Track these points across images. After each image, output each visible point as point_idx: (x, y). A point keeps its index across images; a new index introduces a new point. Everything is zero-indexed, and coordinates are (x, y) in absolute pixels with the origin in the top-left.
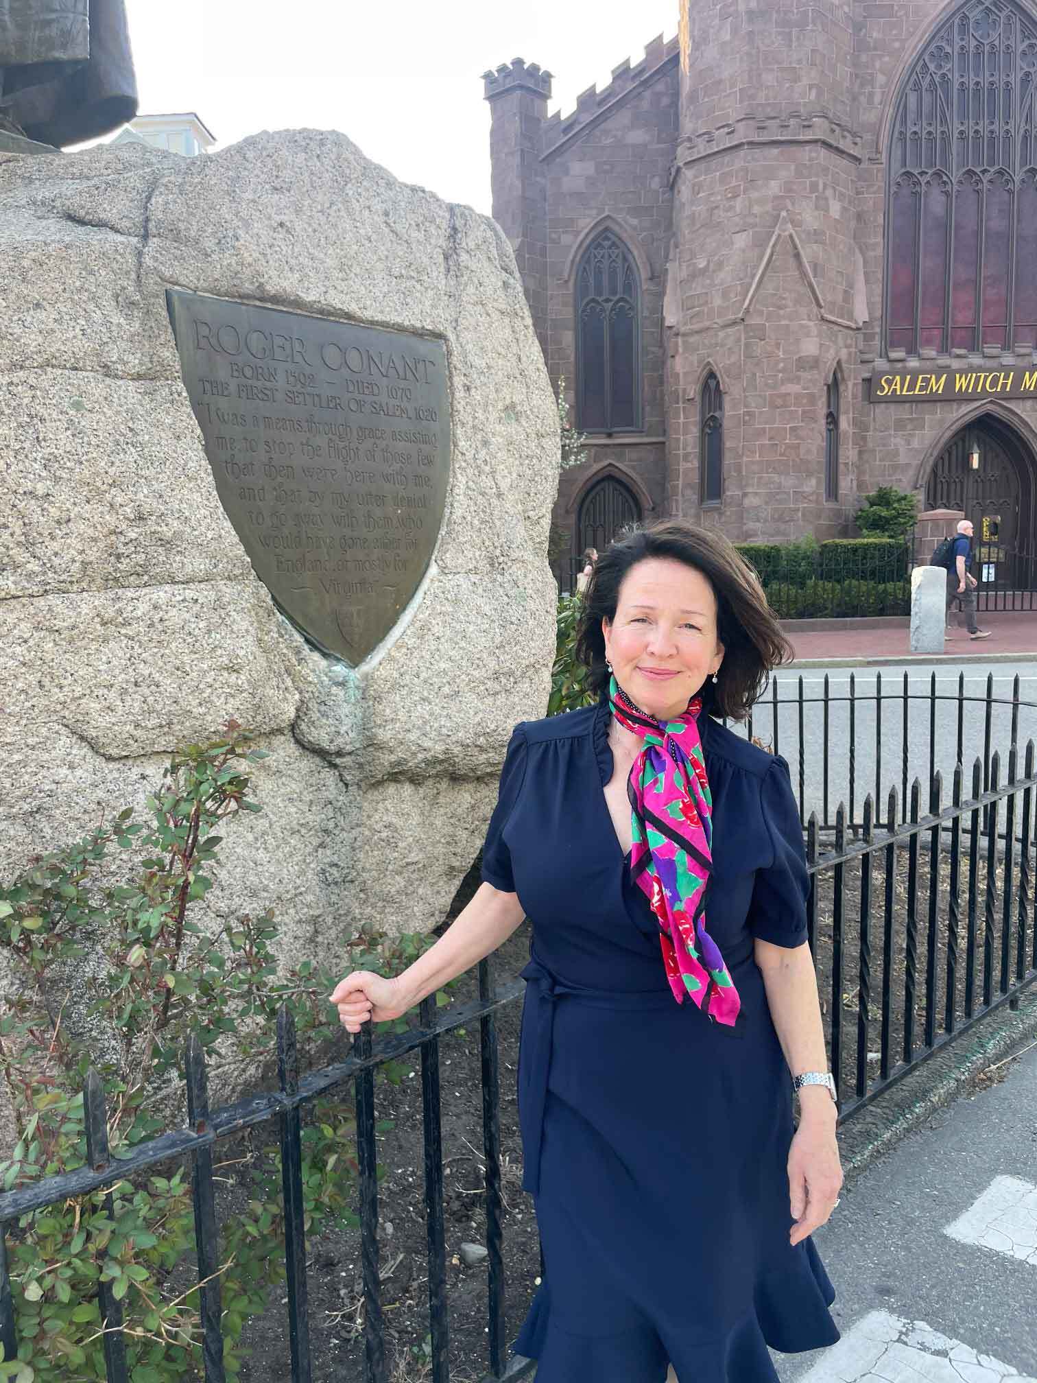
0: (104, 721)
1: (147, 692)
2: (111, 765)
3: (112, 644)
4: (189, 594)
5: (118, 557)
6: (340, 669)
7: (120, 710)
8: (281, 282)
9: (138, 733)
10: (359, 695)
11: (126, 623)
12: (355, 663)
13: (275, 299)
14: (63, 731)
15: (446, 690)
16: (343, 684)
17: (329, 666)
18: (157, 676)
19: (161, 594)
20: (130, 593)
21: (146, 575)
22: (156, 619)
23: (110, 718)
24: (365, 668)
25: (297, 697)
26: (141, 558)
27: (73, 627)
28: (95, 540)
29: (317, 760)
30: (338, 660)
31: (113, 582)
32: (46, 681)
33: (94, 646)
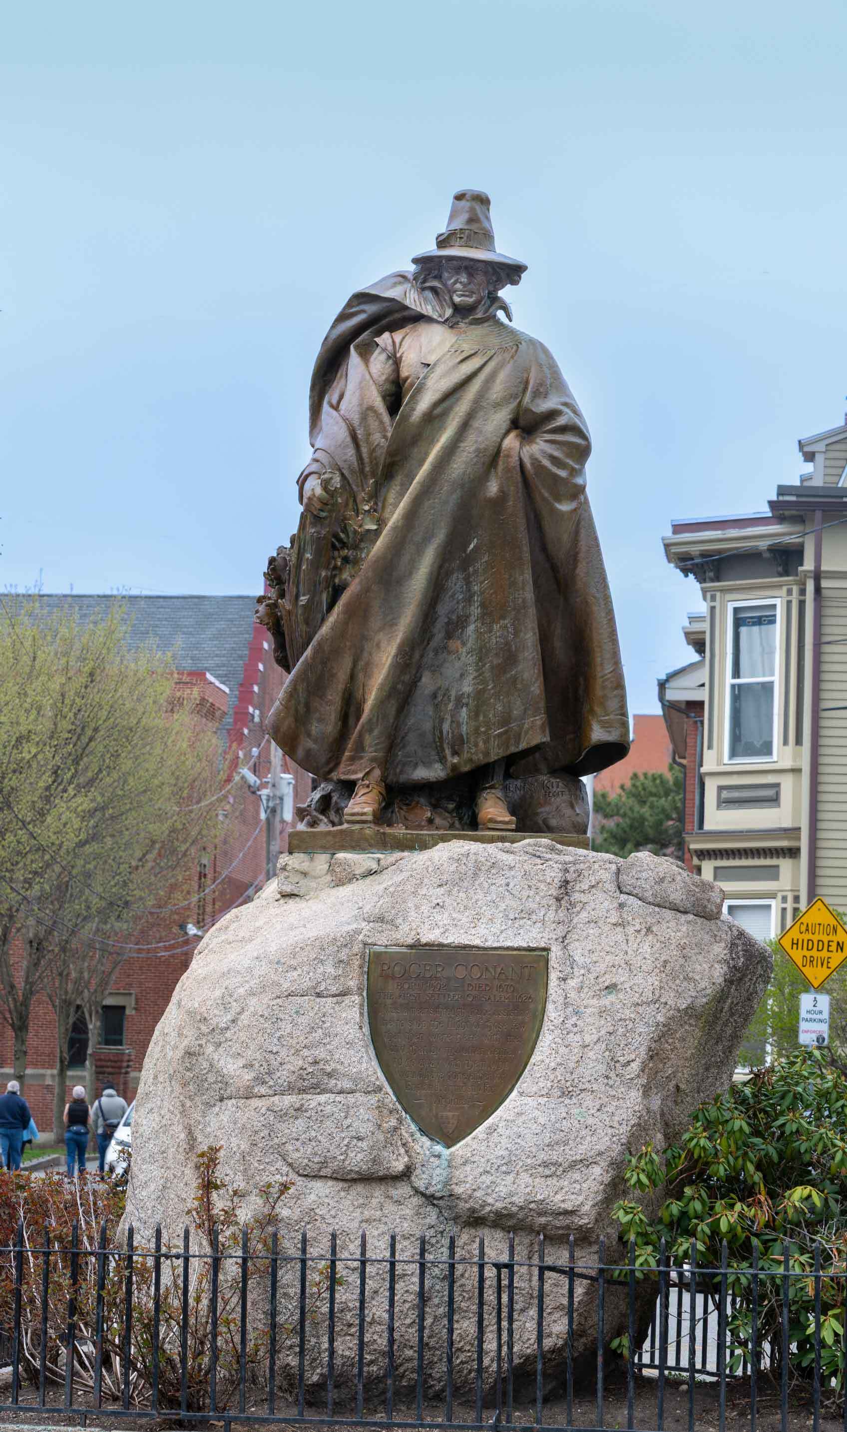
0: (296, 1155)
1: (314, 1144)
2: (300, 1178)
3: (300, 1120)
4: (338, 1099)
5: (304, 1080)
6: (438, 1148)
7: (302, 1151)
8: (429, 936)
9: (310, 1164)
10: (446, 1163)
11: (306, 1111)
12: (448, 1147)
13: (426, 945)
14: (280, 1158)
15: (504, 1168)
16: (439, 1156)
17: (431, 1146)
18: (319, 1138)
19: (322, 1098)
20: (309, 1097)
21: (317, 1088)
22: (319, 1109)
23: (297, 1155)
24: (453, 1149)
25: (406, 1159)
26: (315, 1081)
27: (281, 1110)
28: (294, 1072)
29: (424, 1199)
30: (438, 1143)
31: (303, 1091)
32: (272, 1134)
33: (292, 1120)
